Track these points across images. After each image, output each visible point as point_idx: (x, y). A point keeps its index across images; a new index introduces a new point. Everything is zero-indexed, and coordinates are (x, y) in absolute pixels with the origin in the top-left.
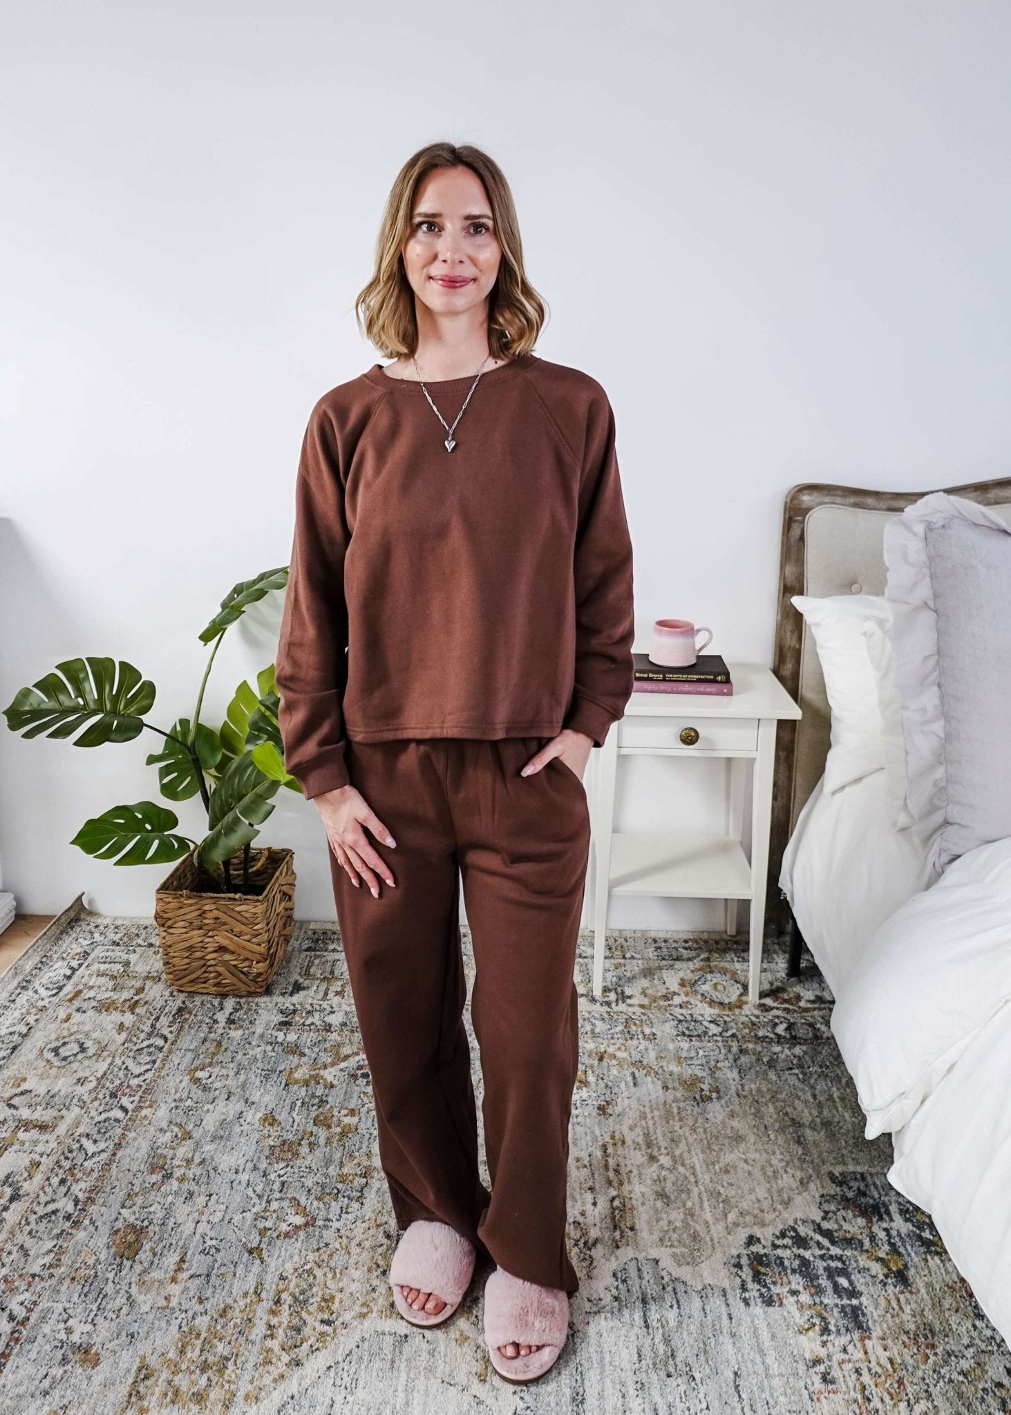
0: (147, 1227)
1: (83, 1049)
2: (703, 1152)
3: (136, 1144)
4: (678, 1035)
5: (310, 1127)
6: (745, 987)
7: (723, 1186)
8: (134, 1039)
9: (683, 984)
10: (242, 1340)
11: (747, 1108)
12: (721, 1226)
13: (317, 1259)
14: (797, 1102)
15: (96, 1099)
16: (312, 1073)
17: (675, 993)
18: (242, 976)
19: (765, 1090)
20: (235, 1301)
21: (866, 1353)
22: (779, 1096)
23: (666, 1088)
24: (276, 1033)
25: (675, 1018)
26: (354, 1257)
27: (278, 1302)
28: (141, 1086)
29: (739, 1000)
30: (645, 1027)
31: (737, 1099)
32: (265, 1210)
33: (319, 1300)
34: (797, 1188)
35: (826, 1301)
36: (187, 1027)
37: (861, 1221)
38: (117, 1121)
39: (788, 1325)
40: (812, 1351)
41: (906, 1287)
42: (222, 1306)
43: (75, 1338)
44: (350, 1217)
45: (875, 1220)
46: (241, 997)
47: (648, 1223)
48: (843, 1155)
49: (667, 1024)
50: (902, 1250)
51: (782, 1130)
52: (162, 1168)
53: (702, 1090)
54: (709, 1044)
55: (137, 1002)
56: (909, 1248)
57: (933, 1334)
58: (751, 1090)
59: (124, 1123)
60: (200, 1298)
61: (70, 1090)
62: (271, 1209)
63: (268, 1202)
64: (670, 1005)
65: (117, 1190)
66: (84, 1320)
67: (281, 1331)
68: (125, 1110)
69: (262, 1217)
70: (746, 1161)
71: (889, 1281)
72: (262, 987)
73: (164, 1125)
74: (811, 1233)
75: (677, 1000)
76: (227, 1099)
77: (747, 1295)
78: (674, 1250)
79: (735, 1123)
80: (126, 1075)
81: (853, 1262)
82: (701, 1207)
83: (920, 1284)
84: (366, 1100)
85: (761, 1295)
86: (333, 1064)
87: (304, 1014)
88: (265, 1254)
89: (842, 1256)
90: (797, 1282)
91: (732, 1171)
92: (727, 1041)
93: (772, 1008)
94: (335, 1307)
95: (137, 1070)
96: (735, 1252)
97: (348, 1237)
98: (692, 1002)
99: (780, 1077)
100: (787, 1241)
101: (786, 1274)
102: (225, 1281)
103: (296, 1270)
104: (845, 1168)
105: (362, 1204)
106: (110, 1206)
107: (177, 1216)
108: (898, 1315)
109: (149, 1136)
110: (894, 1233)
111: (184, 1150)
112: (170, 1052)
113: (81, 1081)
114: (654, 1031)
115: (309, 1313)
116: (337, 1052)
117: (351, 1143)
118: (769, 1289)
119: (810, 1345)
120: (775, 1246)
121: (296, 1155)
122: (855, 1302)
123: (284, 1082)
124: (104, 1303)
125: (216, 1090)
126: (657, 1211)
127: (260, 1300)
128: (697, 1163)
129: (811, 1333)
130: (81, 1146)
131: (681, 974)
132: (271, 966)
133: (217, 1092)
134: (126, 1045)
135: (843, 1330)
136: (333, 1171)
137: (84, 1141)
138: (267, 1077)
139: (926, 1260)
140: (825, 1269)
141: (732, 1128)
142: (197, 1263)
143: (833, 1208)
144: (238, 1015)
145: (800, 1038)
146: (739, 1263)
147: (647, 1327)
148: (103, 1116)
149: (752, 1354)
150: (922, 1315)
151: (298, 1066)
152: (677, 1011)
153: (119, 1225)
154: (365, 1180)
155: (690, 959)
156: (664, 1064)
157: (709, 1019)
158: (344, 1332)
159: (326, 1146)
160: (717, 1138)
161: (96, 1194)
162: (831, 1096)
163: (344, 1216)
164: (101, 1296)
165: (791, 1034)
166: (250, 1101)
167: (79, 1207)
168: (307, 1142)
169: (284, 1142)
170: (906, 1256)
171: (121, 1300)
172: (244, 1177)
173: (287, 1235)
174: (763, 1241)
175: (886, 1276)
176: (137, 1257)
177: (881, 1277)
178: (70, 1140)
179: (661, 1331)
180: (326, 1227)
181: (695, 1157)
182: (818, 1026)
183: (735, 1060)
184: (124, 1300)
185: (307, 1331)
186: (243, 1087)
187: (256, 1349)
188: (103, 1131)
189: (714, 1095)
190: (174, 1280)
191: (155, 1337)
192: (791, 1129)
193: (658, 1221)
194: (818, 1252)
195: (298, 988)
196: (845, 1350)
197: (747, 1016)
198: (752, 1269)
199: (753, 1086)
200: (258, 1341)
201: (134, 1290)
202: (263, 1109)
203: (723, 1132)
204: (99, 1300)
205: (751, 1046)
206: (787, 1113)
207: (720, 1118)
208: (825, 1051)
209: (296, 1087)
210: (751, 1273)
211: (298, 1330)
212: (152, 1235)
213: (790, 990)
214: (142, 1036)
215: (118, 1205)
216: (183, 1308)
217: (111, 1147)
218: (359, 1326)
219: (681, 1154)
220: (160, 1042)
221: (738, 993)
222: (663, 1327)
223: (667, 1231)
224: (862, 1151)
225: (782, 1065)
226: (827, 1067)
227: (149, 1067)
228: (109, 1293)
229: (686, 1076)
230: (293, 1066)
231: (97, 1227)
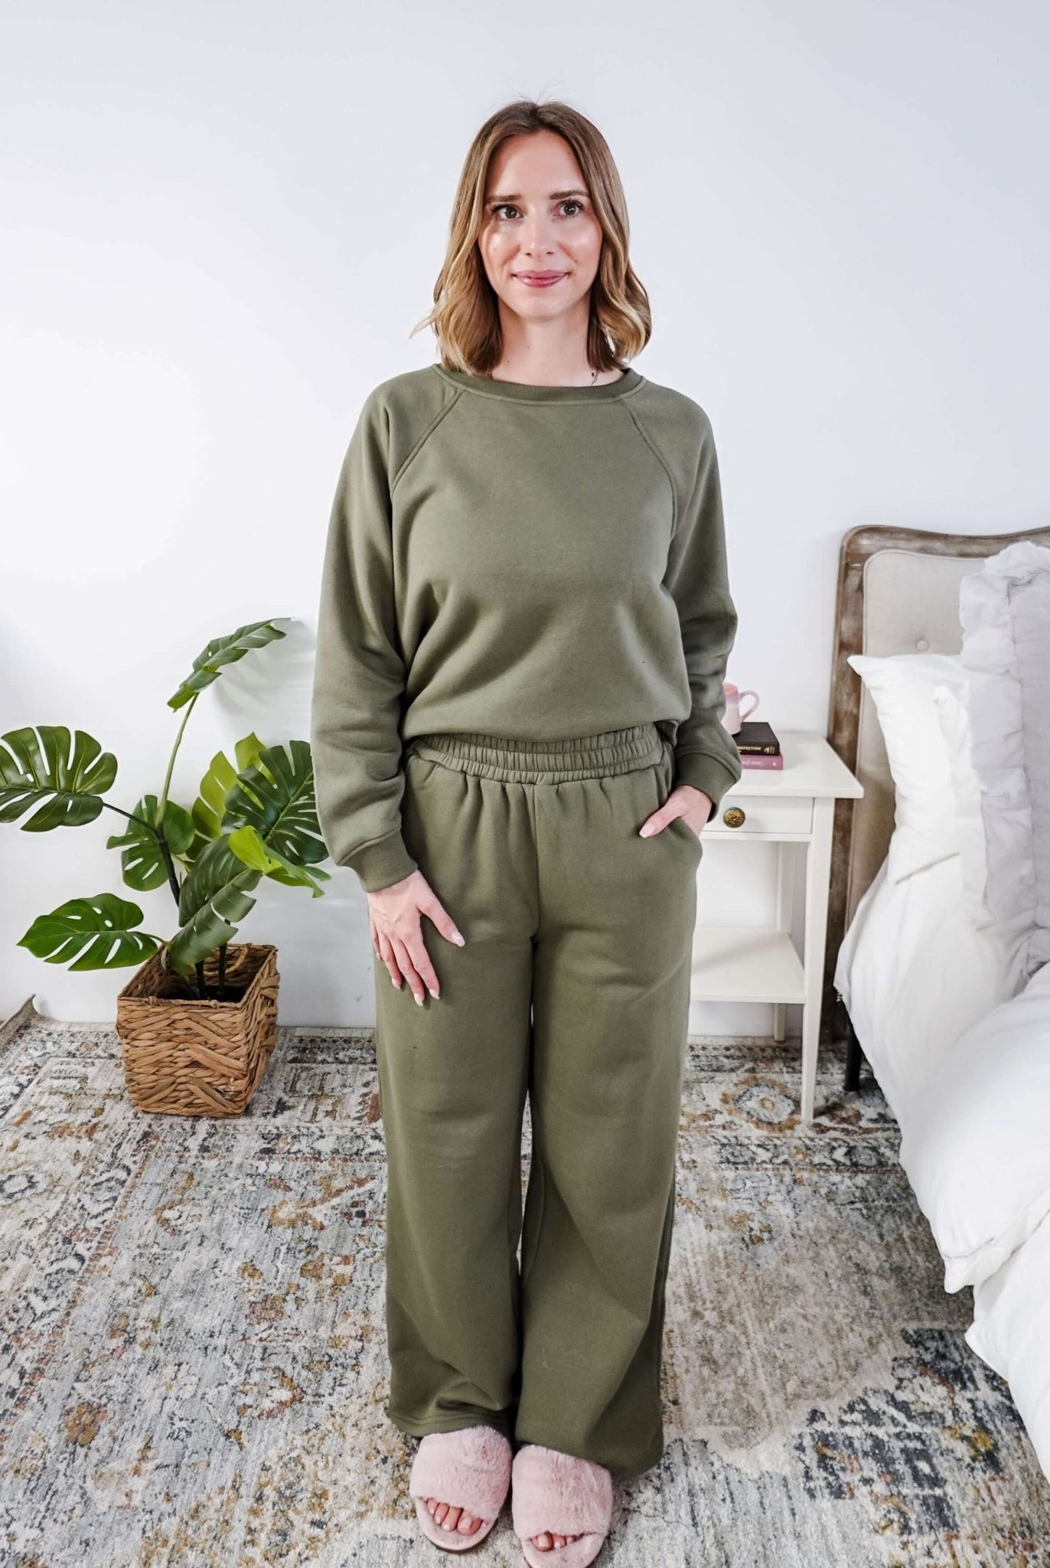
0: (105, 1405)
1: (32, 1184)
2: (754, 1305)
3: (93, 1301)
4: (722, 1162)
5: (297, 1279)
6: (797, 1103)
7: (779, 1348)
8: (92, 1171)
9: (725, 1100)
10: (217, 1547)
11: (804, 1251)
12: (779, 1399)
13: (306, 1444)
14: (861, 1243)
15: (47, 1245)
16: (300, 1211)
17: (716, 1111)
18: (218, 1095)
19: (824, 1228)
20: (209, 1498)
21: (954, 1556)
22: (840, 1236)
23: (709, 1227)
24: (257, 1163)
25: (717, 1142)
26: (349, 1440)
27: (259, 1499)
28: (99, 1229)
29: (791, 1120)
30: (684, 1152)
31: (791, 1240)
32: (244, 1384)
33: (309, 1495)
34: (866, 1350)
35: (905, 1491)
36: (153, 1155)
37: (942, 1391)
38: (71, 1272)
39: (861, 1523)
40: (891, 1555)
41: (997, 1473)
42: (194, 1504)
43: (19, 1547)
44: (344, 1390)
45: (957, 1388)
46: (216, 1119)
47: (693, 1395)
48: (917, 1309)
49: (709, 1149)
50: (990, 1426)
51: (845, 1278)
52: (125, 1331)
53: (751, 1229)
54: (759, 1173)
55: (95, 1125)
56: (998, 1423)
57: (1031, 1532)
58: (808, 1230)
59: (80, 1274)
60: (167, 1494)
61: (15, 1235)
62: (252, 1381)
63: (248, 1372)
64: (711, 1126)
65: (71, 1358)
66: (29, 1523)
67: (263, 1536)
68: (80, 1258)
69: (241, 1392)
70: (805, 1317)
71: (977, 1465)
72: (240, 1107)
73: (126, 1278)
74: (884, 1407)
75: (719, 1120)
76: (200, 1245)
77: (812, 1484)
78: (724, 1428)
79: (791, 1270)
80: (82, 1216)
81: (934, 1442)
82: (755, 1374)
83: (1012, 1467)
84: (362, 1245)
85: (829, 1485)
86: (323, 1201)
87: (289, 1140)
88: (244, 1438)
89: (921, 1434)
90: (870, 1468)
91: (789, 1329)
92: (778, 1169)
93: (828, 1129)
94: (328, 1504)
95: (95, 1209)
96: (795, 1431)
97: (341, 1416)
98: (737, 1121)
99: (840, 1213)
100: (857, 1417)
101: (856, 1458)
102: (197, 1473)
103: (281, 1458)
104: (920, 1326)
105: (358, 1373)
106: (62, 1379)
107: (142, 1391)
108: (989, 1508)
109: (108, 1291)
110: (980, 1405)
111: (149, 1309)
112: (133, 1186)
113: (29, 1224)
114: (694, 1157)
115: (297, 1512)
116: (328, 1186)
117: (345, 1298)
118: (838, 1477)
119: (888, 1546)
120: (843, 1423)
121: (280, 1313)
122: (938, 1492)
123: (266, 1224)
124: (53, 1502)
125: (187, 1232)
126: (703, 1381)
127: (239, 1497)
128: (748, 1319)
129: (888, 1532)
130: (28, 1305)
131: (723, 1088)
132: (251, 1082)
133: (188, 1235)
134: (82, 1179)
135: (926, 1528)
136: (324, 1333)
137: (32, 1298)
138: (246, 1217)
139: (1019, 1438)
140: (902, 1451)
141: (788, 1276)
142: (164, 1450)
143: (907, 1373)
144: (212, 1140)
145: (861, 1165)
146: (801, 1444)
147: (695, 1525)
148: (56, 1267)
149: (820, 1559)
150: (1018, 1508)
151: (283, 1203)
152: (720, 1134)
153: (73, 1402)
154: (360, 1344)
155: (732, 1070)
156: (707, 1198)
157: (757, 1142)
158: (338, 1536)
159: (316, 1302)
160: (770, 1288)
161: (46, 1364)
162: (900, 1236)
163: (338, 1389)
164: (50, 1493)
165: (851, 1160)
166: (226, 1247)
167: (25, 1380)
168: (293, 1297)
169: (267, 1296)
170: (995, 1435)
171: (74, 1498)
172: (220, 1341)
173: (270, 1414)
174: (828, 1417)
175: (974, 1459)
176: (93, 1444)
177: (968, 1460)
178: (16, 1297)
179: (712, 1531)
180: (317, 1402)
181: (746, 1313)
182: (882, 1150)
183: (789, 1192)
184: (77, 1498)
185: (294, 1535)
186: (219, 1229)
187: (234, 1559)
188: (54, 1284)
189: (766, 1236)
190: (137, 1471)
191: (113, 1545)
192: (856, 1277)
193: (705, 1392)
194: (894, 1430)
195: (282, 1107)
196: (929, 1554)
197: (800, 1139)
198: (818, 1452)
199: (810, 1225)
200: (236, 1549)
201: (89, 1484)
202: (241, 1256)
203: (777, 1281)
204: (48, 1497)
205: (805, 1175)
206: (850, 1257)
207: (773, 1264)
208: (892, 1180)
209: (280, 1229)
210: (815, 1457)
211: (284, 1535)
212: (111, 1415)
213: (848, 1106)
214: (101, 1167)
215: (72, 1377)
216: (148, 1508)
217: (64, 1305)
218: (356, 1529)
219: (730, 1309)
220: (122, 1175)
221: (789, 1110)
222: (715, 1526)
223: (716, 1405)
224: (938, 1303)
225: (842, 1198)
226: (894, 1200)
227: (108, 1205)
228: (60, 1489)
229: (732, 1212)
230: (276, 1203)
231: (46, 1406)
